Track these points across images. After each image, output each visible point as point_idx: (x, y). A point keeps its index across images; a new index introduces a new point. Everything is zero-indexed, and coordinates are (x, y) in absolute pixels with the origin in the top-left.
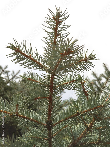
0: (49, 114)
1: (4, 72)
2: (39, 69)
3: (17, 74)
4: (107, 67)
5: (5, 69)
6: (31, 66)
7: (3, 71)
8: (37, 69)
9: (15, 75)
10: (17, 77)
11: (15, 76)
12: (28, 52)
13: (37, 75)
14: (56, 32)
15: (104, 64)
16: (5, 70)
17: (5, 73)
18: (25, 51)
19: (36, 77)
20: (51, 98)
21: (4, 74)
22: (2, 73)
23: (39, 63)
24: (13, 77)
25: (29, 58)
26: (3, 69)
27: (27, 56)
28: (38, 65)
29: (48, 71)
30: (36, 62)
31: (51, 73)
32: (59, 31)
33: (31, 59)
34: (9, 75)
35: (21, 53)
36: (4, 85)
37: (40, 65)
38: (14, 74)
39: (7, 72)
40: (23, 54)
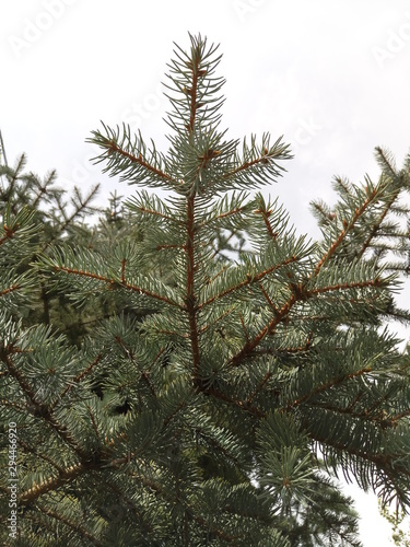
0: (190, 283)
1: (45, 195)
2: (160, 185)
3: (90, 198)
4: (389, 159)
5: (48, 182)
6: (144, 180)
7: (43, 190)
8: (156, 186)
9: (86, 203)
10: (93, 210)
11: (84, 206)
12: (136, 151)
13: (159, 200)
14: (194, 97)
15: (380, 151)
16: (48, 187)
17: (51, 196)
18: (128, 147)
19: (156, 203)
20: (190, 248)
21: (47, 201)
22: (39, 197)
23: (160, 173)
24: (79, 210)
25: (138, 162)
26: (42, 185)
27: (133, 159)
28: (158, 176)
29: (181, 190)
30: (154, 170)
31: (187, 195)
32: (202, 95)
33: (143, 164)
34: (65, 205)
35: (121, 152)
36: (53, 238)
37: (163, 175)
38: (80, 199)
39: (56, 195)
40: (125, 155)
